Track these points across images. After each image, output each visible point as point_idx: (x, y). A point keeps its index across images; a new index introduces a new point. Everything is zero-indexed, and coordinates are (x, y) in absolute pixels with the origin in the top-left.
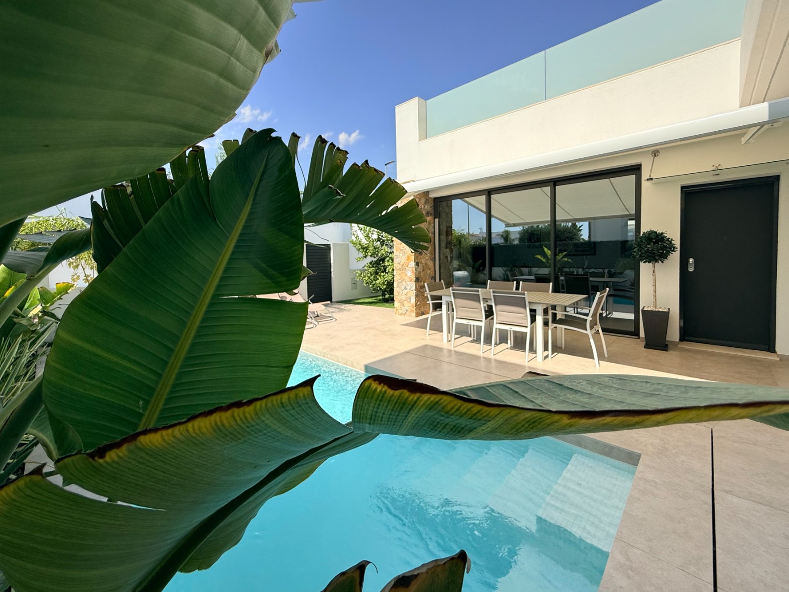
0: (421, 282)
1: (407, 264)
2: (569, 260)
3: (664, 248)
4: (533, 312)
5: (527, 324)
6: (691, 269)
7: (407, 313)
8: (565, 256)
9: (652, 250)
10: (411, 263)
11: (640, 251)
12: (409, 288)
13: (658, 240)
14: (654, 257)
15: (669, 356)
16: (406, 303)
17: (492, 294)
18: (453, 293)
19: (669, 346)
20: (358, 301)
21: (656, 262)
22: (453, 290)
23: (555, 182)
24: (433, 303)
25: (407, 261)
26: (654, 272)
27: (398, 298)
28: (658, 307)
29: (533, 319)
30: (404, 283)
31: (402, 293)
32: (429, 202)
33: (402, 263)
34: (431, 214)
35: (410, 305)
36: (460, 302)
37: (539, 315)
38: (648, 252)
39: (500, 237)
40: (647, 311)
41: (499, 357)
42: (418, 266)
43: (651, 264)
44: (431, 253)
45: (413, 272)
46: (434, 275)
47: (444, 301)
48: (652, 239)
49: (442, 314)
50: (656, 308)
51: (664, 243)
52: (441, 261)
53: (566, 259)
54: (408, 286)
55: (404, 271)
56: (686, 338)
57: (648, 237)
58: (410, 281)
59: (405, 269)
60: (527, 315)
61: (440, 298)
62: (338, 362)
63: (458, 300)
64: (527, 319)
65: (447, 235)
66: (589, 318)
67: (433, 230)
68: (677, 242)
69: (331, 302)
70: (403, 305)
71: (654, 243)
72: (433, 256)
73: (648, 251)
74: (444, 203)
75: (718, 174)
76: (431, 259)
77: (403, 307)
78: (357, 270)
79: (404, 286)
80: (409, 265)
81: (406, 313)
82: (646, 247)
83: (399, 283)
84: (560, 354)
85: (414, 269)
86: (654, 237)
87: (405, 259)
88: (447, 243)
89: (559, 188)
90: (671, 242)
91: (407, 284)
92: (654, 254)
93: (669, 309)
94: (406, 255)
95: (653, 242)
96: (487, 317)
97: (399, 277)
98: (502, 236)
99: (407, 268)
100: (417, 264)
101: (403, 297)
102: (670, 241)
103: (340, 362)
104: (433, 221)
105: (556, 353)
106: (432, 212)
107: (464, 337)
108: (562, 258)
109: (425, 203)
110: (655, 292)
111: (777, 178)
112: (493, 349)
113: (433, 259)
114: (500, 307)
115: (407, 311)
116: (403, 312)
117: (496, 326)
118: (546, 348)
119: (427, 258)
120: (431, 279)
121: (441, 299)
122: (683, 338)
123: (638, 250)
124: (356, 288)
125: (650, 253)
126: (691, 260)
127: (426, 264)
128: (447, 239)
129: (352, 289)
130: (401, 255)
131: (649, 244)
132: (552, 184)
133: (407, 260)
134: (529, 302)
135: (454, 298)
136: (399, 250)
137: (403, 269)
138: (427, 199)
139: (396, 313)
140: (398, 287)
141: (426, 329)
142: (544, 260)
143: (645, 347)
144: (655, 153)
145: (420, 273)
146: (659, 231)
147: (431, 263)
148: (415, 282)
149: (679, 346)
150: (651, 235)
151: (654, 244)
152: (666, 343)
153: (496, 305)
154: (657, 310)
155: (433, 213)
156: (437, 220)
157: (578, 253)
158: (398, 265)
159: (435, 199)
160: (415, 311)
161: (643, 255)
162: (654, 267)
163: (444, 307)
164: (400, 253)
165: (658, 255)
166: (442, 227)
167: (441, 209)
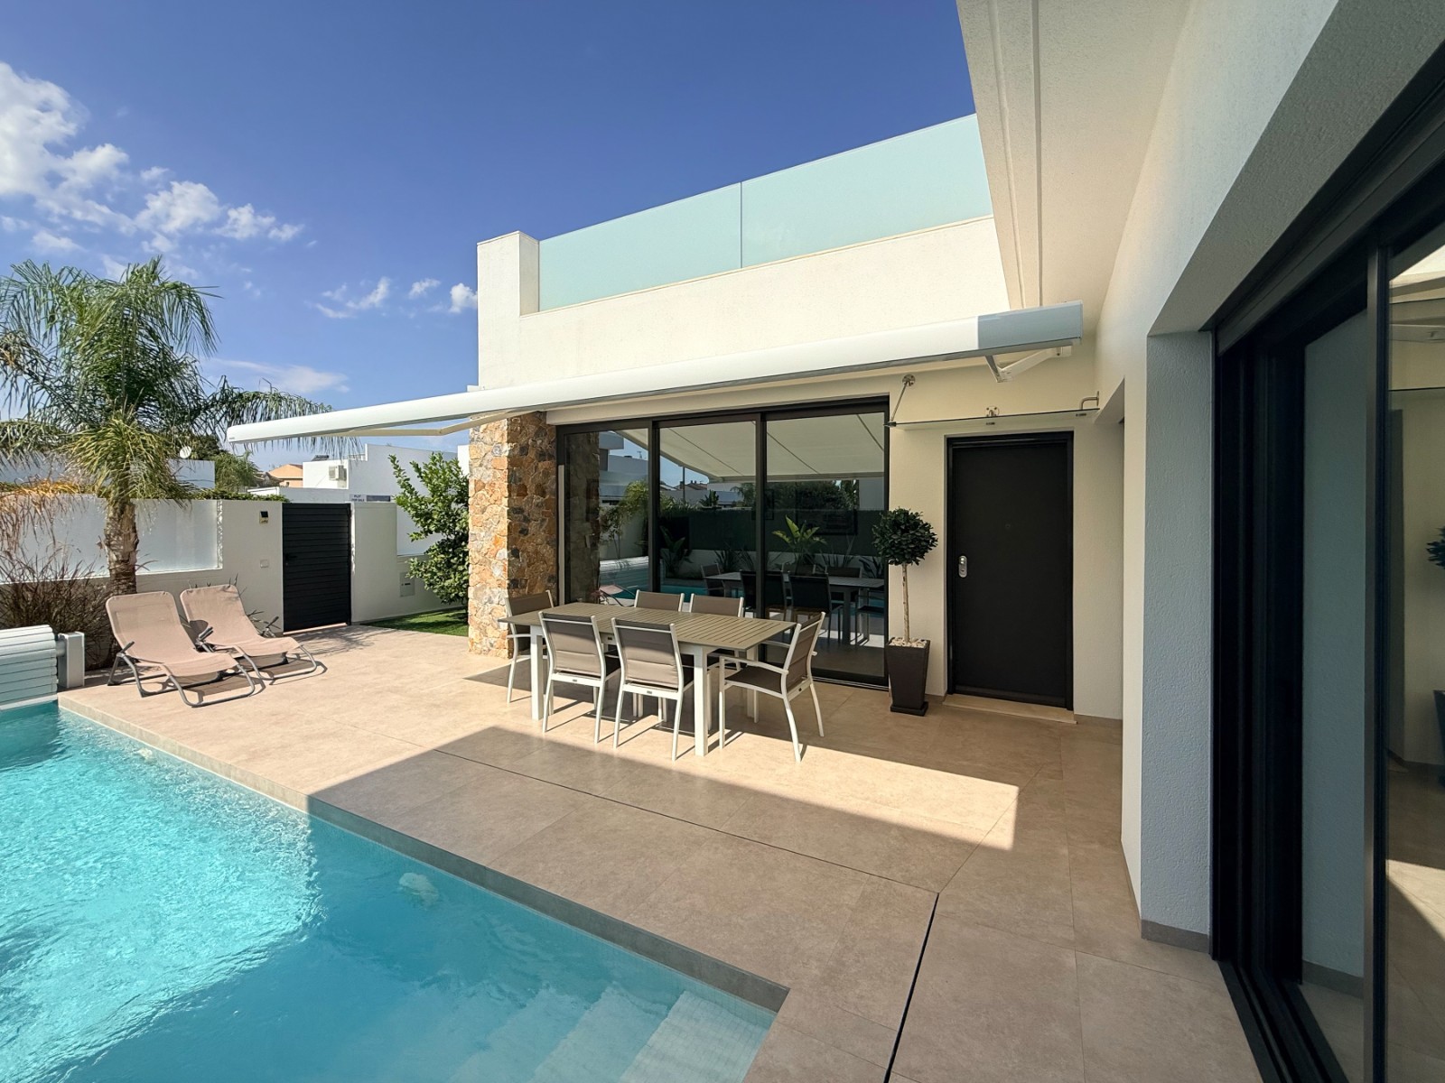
0: (524, 587)
1: (494, 552)
2: (823, 541)
3: (916, 540)
4: (688, 662)
5: (678, 684)
6: (963, 574)
7: (494, 649)
8: (816, 534)
9: (900, 543)
10: (501, 551)
11: (883, 544)
12: (496, 600)
13: (909, 527)
14: (904, 555)
15: (930, 723)
16: (490, 630)
17: (615, 627)
18: (546, 622)
19: (930, 704)
20: (413, 621)
21: (909, 563)
22: (545, 616)
23: (763, 415)
24: (519, 638)
25: (493, 547)
26: (905, 579)
27: (476, 619)
28: (912, 639)
29: (689, 676)
30: (487, 590)
31: (483, 611)
32: (546, 434)
33: (484, 551)
34: (551, 457)
35: (498, 634)
36: (557, 638)
37: (698, 667)
38: (893, 546)
39: (737, 491)
40: (895, 646)
41: (628, 752)
42: (518, 557)
43: (900, 566)
44: (549, 531)
45: (504, 570)
46: (555, 574)
47: (533, 635)
48: (901, 524)
49: (529, 660)
50: (908, 640)
51: (918, 531)
52: (572, 546)
53: (817, 539)
54: (495, 596)
55: (487, 567)
56: (958, 688)
57: (894, 521)
58: (500, 586)
59: (490, 562)
60: (676, 667)
61: (526, 629)
62: (255, 787)
63: (555, 637)
64: (677, 675)
65: (588, 497)
66: (784, 672)
67: (554, 487)
68: (939, 529)
69: (349, 622)
70: (485, 634)
71: (903, 531)
72: (555, 536)
73: (892, 544)
74: (581, 437)
75: (993, 424)
76: (548, 543)
77: (485, 638)
78: (414, 558)
79: (487, 597)
80: (498, 555)
81: (489, 650)
82: (891, 538)
83: (476, 590)
84: (745, 734)
85: (507, 563)
86: (903, 522)
87: (491, 543)
88: (588, 512)
89: (771, 425)
90: (928, 529)
91: (493, 592)
92: (903, 550)
93: (929, 642)
94: (493, 534)
95: (902, 529)
96: (608, 672)
97: (477, 578)
98: (741, 490)
99: (494, 561)
100: (514, 553)
101: (486, 619)
102: (926, 527)
103: (259, 789)
104: (554, 469)
105: (739, 733)
106: (553, 450)
107: (583, 703)
108: (811, 538)
109: (537, 434)
110: (908, 614)
111: (1069, 435)
112: (615, 735)
113: (555, 543)
114: (630, 651)
115: (492, 645)
116: (485, 648)
117: (624, 688)
118: (713, 728)
119: (539, 540)
120: (549, 581)
121: (529, 632)
122: (953, 688)
123: (880, 542)
124: (413, 594)
125: (897, 548)
126: (963, 559)
127: (537, 552)
128: (588, 504)
129: (402, 596)
130: (483, 534)
131: (895, 533)
132: (759, 416)
133: (494, 544)
134: (679, 642)
135: (549, 631)
136: (479, 525)
137: (486, 562)
138: (540, 428)
139: (470, 651)
140: (476, 597)
141: (507, 686)
142: (787, 540)
143: (893, 710)
144: (909, 380)
145: (521, 570)
146: (913, 511)
147: (547, 551)
148: (508, 588)
149: (944, 703)
150: (899, 518)
151: (902, 534)
152: (926, 700)
153: (623, 646)
154: (909, 645)
155: (555, 455)
156: (562, 468)
157: (831, 531)
158: (477, 554)
159: (560, 429)
160: (507, 647)
161: (888, 551)
162: (905, 571)
163: (534, 648)
164: (481, 531)
165: (909, 552)
166: (574, 481)
167: (574, 447)
